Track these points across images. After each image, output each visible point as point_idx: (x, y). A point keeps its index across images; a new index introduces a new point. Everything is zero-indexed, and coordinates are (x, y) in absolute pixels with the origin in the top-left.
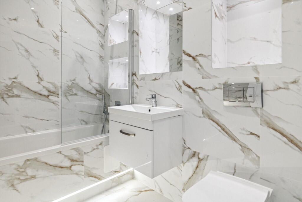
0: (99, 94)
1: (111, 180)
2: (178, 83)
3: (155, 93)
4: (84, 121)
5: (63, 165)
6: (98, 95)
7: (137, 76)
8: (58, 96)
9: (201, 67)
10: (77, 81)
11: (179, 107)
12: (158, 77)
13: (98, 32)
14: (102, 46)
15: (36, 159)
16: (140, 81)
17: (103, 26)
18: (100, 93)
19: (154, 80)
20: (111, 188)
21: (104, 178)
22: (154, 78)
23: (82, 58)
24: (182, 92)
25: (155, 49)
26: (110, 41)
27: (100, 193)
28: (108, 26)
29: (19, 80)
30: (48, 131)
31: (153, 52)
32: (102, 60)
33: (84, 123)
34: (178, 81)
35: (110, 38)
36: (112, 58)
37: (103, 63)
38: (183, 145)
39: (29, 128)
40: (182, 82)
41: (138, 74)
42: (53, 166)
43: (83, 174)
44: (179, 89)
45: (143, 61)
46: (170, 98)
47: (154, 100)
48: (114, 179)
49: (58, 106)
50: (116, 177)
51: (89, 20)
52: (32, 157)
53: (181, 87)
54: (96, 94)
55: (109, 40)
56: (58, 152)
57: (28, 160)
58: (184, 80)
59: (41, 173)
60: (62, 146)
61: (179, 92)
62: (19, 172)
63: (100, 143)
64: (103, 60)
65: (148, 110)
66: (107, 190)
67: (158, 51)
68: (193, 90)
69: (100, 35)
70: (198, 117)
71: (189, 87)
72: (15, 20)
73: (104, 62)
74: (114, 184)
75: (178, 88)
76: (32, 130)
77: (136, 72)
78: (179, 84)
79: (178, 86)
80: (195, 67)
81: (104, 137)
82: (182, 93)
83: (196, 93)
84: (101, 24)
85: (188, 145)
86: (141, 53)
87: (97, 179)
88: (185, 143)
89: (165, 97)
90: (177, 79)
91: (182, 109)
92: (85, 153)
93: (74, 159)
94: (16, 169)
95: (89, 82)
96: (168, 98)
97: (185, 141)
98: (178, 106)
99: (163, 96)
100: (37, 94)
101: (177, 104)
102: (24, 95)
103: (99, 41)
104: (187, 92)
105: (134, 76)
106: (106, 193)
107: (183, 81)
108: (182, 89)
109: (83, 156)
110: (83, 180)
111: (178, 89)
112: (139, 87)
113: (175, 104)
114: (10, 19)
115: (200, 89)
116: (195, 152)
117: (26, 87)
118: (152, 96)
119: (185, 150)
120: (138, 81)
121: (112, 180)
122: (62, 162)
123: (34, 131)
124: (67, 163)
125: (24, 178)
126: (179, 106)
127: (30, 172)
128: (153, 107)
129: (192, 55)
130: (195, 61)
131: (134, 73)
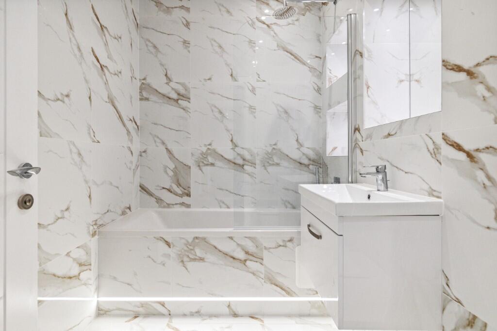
0: (313, 165)
1: (310, 302)
2: (432, 140)
3: (384, 163)
4: (289, 203)
5: (236, 255)
6: (311, 167)
7: (361, 132)
8: (254, 165)
9: (492, 92)
10: (280, 146)
11: (433, 196)
12: (394, 129)
13: (312, 69)
14: (319, 90)
15: (204, 239)
16: (365, 140)
17: (320, 58)
18: (314, 163)
19: (387, 138)
20: (309, 315)
21: (297, 296)
22: (386, 134)
23: (286, 112)
24: (441, 159)
25: (406, 75)
26: (330, 78)
27: (289, 316)
28: (325, 57)
29: (214, 146)
30: (243, 209)
31: (401, 81)
32: (318, 113)
33: (289, 206)
34: (431, 134)
35: (330, 74)
36: (330, 107)
37: (320, 117)
38: (444, 288)
39: (223, 203)
40: (441, 136)
41: (363, 128)
42: (224, 253)
43: (263, 276)
44: (435, 153)
45: (374, 103)
46: (415, 174)
47: (380, 176)
48: (316, 302)
49: (255, 179)
50: (318, 301)
51: (297, 56)
52: (200, 236)
53: (437, 149)
54: (309, 165)
55: (327, 78)
56: (230, 237)
57: (197, 238)
58: (445, 132)
59: (210, 258)
60: (234, 230)
61: (434, 161)
62: (187, 249)
63: (289, 239)
64: (320, 113)
65: (367, 196)
66: (301, 316)
67: (416, 77)
68: (469, 155)
69: (315, 74)
70: (483, 226)
71: (459, 148)
72: (210, 79)
73: (321, 114)
74: (314, 311)
75: (433, 153)
76: (226, 205)
77: (360, 126)
78: (434, 142)
79: (431, 147)
80: (474, 95)
81: (296, 230)
82: (440, 163)
83: (476, 162)
84: (317, 57)
85: (456, 290)
86: (368, 88)
87: (283, 292)
88: (448, 285)
89: (406, 173)
90: (430, 131)
91: (441, 200)
92: (266, 248)
93: (250, 251)
94: (186, 245)
95: (297, 147)
96: (411, 173)
97: (448, 280)
98: (432, 193)
99: (402, 171)
100: (231, 163)
101: (430, 188)
102: (219, 163)
103: (313, 84)
104: (453, 160)
105: (357, 132)
106: (298, 319)
107: (443, 134)
108: (440, 153)
109: (263, 251)
110: (263, 285)
111: (431, 154)
112: (364, 152)
113: (426, 187)
114: (205, 79)
115: (488, 153)
116: (475, 317)
117: (219, 154)
118: (377, 169)
119: (448, 302)
120: (363, 141)
121: (312, 304)
122: (234, 251)
123: (228, 207)
124: (241, 255)
125: (193, 258)
126: (435, 193)
127: (199, 252)
128: (378, 190)
129: (466, 66)
130: (474, 80)
131: (357, 127)
